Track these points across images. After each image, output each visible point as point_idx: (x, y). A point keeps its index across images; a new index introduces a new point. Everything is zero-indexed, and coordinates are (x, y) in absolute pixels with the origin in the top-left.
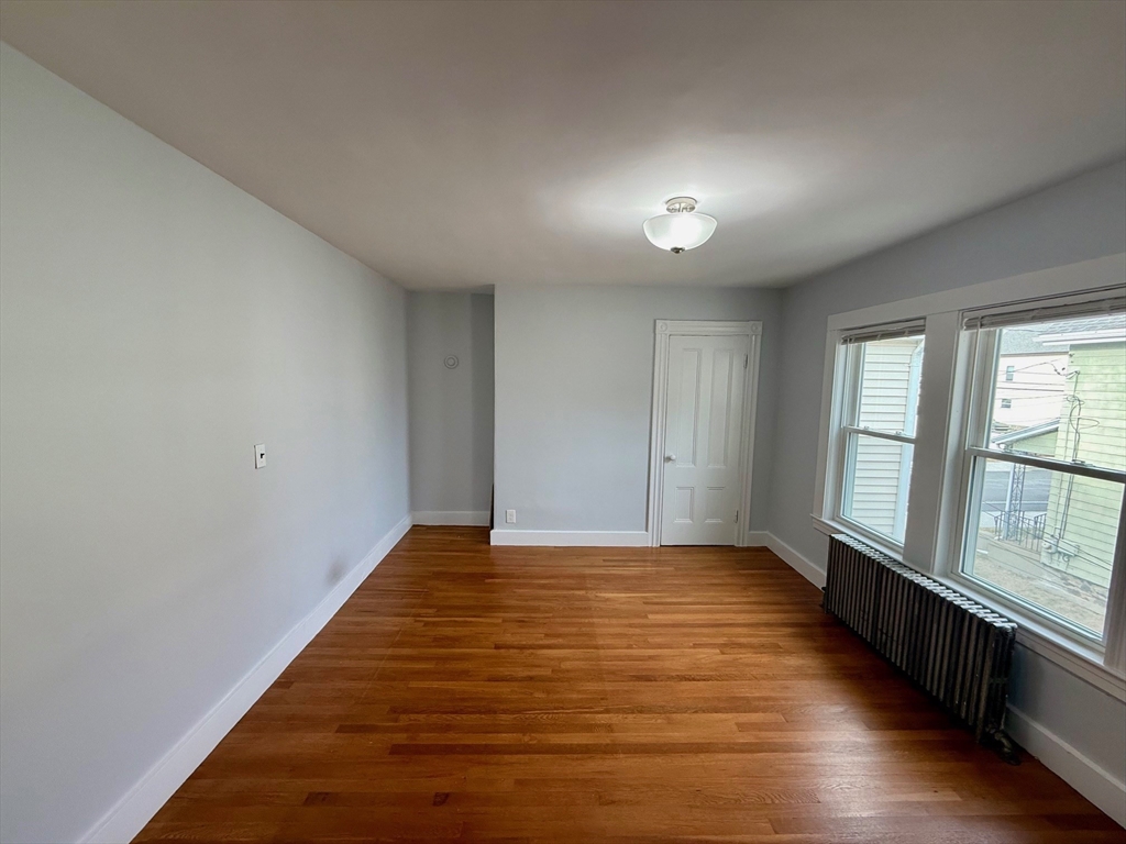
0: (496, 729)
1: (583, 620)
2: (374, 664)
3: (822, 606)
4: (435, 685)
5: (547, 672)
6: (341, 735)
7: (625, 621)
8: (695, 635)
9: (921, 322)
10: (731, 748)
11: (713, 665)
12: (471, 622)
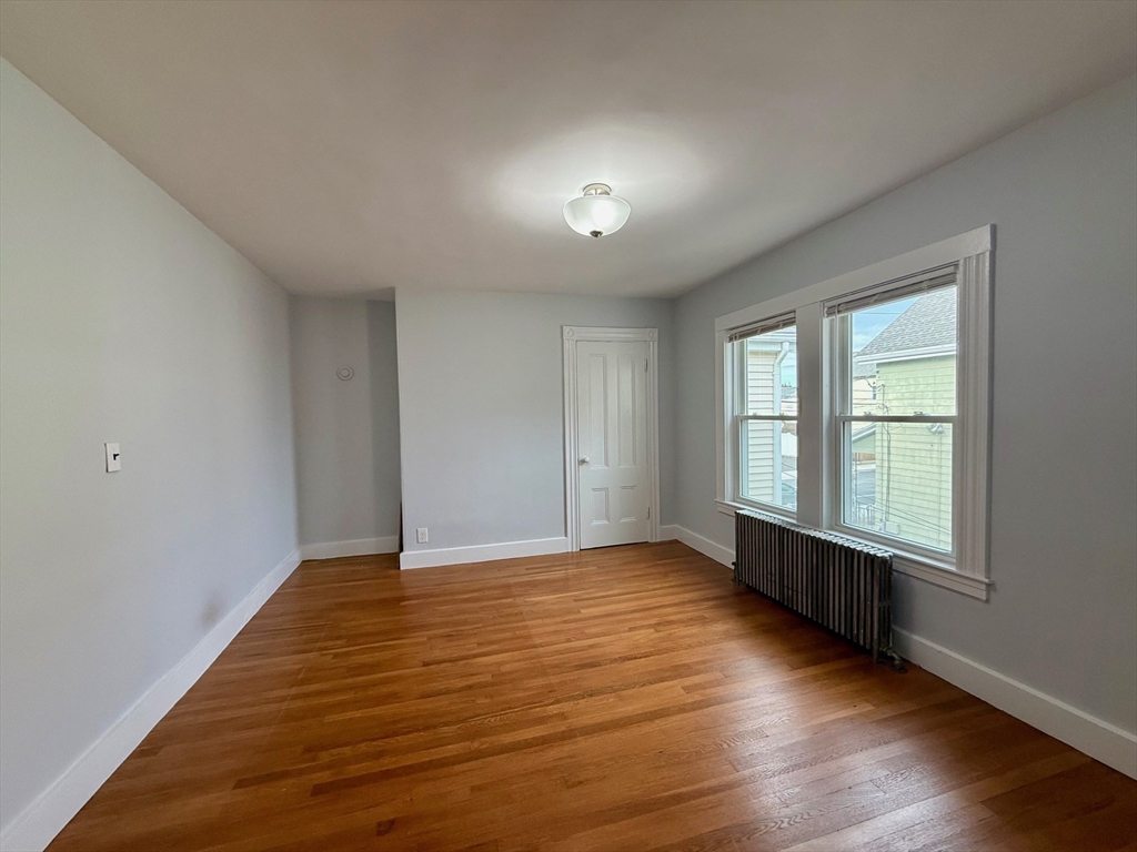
0: (441, 743)
1: (515, 625)
2: (274, 707)
3: (734, 580)
4: (358, 714)
5: (489, 678)
6: (238, 791)
7: (558, 619)
8: (626, 620)
9: (792, 315)
10: (682, 709)
11: (650, 643)
12: (390, 645)
